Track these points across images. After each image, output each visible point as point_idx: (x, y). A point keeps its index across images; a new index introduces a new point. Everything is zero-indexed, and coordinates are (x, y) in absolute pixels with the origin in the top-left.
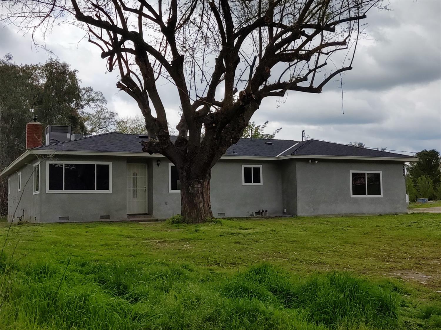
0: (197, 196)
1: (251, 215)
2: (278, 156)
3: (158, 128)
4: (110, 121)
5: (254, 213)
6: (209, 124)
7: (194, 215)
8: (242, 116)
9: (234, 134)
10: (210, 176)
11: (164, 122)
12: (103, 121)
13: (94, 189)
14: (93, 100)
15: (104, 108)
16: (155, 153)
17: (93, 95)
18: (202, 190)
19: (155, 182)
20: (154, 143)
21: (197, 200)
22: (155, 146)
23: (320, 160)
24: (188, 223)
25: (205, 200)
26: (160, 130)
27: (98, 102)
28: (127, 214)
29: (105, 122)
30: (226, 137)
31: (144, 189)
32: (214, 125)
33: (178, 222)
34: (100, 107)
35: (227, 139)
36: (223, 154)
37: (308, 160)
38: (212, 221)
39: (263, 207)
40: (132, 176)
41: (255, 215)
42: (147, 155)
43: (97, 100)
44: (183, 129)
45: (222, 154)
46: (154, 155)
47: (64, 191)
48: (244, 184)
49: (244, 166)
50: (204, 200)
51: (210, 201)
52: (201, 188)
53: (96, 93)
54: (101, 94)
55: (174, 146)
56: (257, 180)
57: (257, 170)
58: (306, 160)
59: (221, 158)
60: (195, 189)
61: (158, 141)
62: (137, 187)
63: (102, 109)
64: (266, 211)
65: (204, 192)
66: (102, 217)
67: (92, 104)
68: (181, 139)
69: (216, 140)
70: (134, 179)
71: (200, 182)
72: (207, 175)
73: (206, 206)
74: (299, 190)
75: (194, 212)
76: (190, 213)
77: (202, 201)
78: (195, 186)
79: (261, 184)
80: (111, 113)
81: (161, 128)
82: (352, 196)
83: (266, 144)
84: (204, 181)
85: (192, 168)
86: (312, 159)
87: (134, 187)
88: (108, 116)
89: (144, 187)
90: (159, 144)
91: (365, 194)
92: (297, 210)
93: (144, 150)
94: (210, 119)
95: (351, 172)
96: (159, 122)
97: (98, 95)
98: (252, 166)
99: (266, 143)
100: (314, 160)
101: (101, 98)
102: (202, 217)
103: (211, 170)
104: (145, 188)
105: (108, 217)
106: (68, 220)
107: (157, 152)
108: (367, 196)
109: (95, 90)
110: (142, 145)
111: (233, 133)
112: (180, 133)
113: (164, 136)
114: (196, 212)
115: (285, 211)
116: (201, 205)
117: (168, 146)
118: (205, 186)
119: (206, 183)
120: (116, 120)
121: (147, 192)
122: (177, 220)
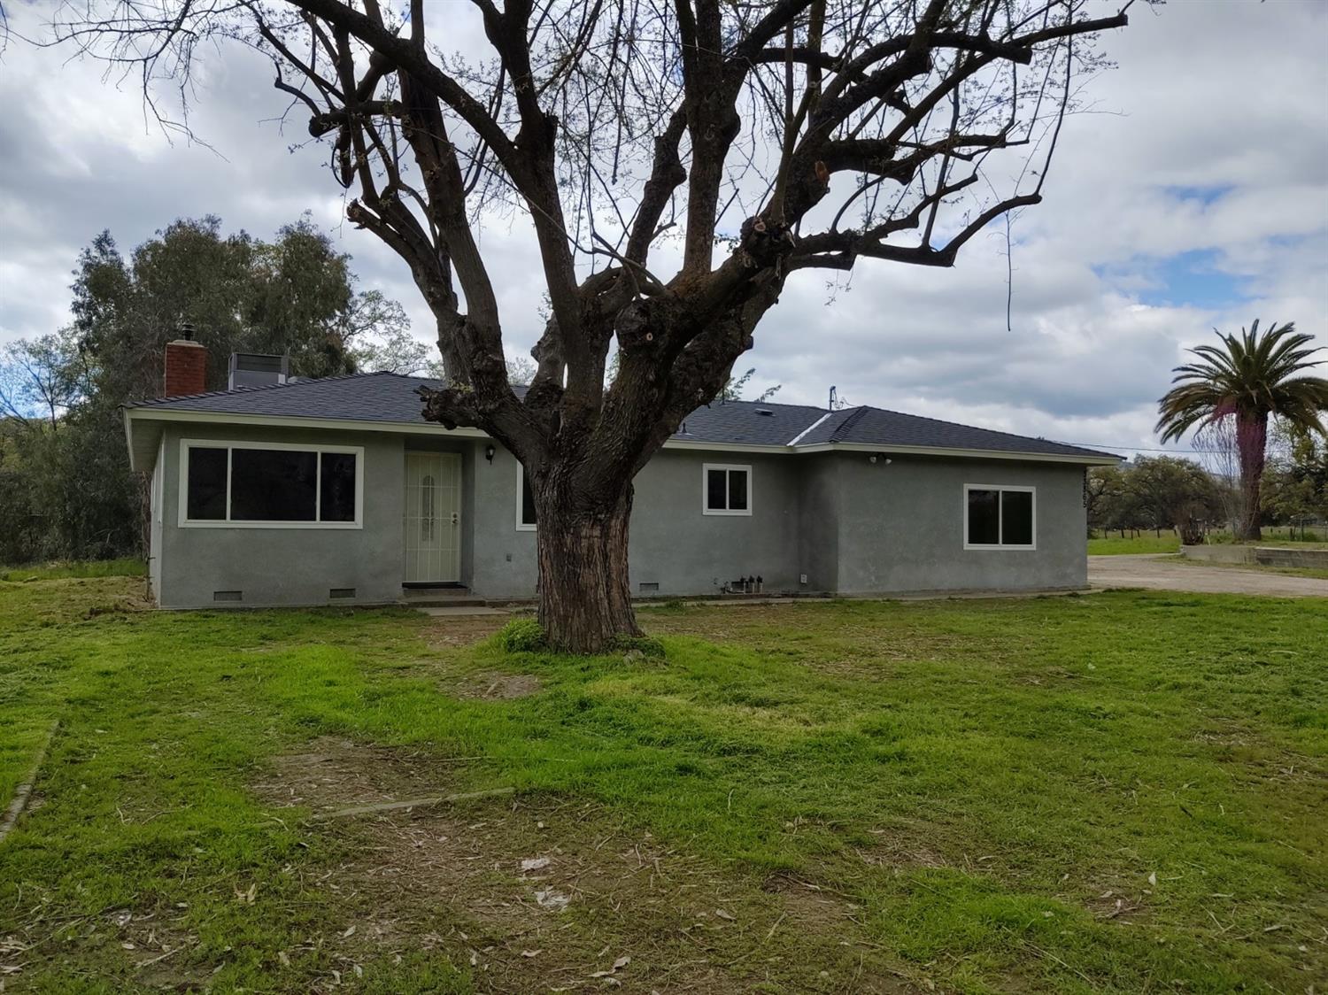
0: (589, 563)
1: (723, 589)
2: (791, 444)
3: (471, 347)
4: (417, 361)
5: (729, 585)
6: (632, 335)
7: (576, 623)
8: (735, 315)
9: (711, 372)
10: (629, 501)
11: (489, 328)
12: (402, 362)
13: (315, 519)
14: (381, 316)
15: (405, 335)
16: (464, 425)
17: (382, 307)
18: (605, 546)
19: (479, 502)
20: (459, 395)
21: (587, 577)
22: (462, 402)
23: (897, 458)
24: (558, 649)
25: (614, 576)
26: (475, 353)
27: (393, 322)
28: (404, 585)
29: (407, 364)
30: (686, 382)
31: (453, 519)
32: (649, 337)
33: (528, 647)
34: (395, 332)
35: (687, 388)
36: (670, 434)
37: (866, 456)
38: (634, 646)
39: (749, 571)
40: (421, 486)
41: (731, 590)
42: (438, 430)
43: (390, 318)
44: (550, 355)
45: (667, 435)
46: (460, 432)
47: (228, 523)
48: (706, 511)
49: (708, 467)
50: (608, 576)
51: (627, 578)
52: (601, 538)
53: (389, 304)
54: (399, 306)
55: (520, 405)
56: (739, 503)
57: (739, 478)
58: (864, 457)
59: (664, 446)
60: (584, 543)
61: (471, 388)
62: (432, 514)
63: (401, 338)
64: (760, 580)
65: (611, 549)
66: (335, 593)
67: (380, 326)
68: (545, 388)
69: (655, 390)
70: (425, 492)
71: (600, 520)
72: (622, 499)
73: (615, 593)
74: (843, 530)
75: (579, 616)
76: (566, 617)
77: (604, 579)
78: (583, 534)
79: (748, 512)
80: (420, 345)
81: (480, 349)
82: (968, 546)
83: (756, 416)
84: (611, 518)
85: (573, 478)
86: (878, 455)
87: (425, 514)
88: (413, 351)
89: (452, 514)
90: (474, 399)
91: (997, 542)
92: (835, 580)
93: (428, 417)
94: (640, 319)
95: (968, 487)
96: (474, 327)
97: (392, 309)
98: (728, 467)
99: (757, 413)
100: (882, 456)
101: (398, 314)
102: (604, 631)
103: (633, 482)
104: (455, 516)
105: (349, 592)
106: (241, 599)
107: (467, 423)
108: (1001, 547)
109: (387, 298)
110: (423, 399)
111: (707, 370)
112: (541, 368)
113: (488, 373)
114: (583, 615)
115: (804, 579)
116: (601, 593)
117: (503, 404)
118: (613, 532)
119: (616, 524)
120: (428, 362)
121: (459, 528)
122: (523, 638)
